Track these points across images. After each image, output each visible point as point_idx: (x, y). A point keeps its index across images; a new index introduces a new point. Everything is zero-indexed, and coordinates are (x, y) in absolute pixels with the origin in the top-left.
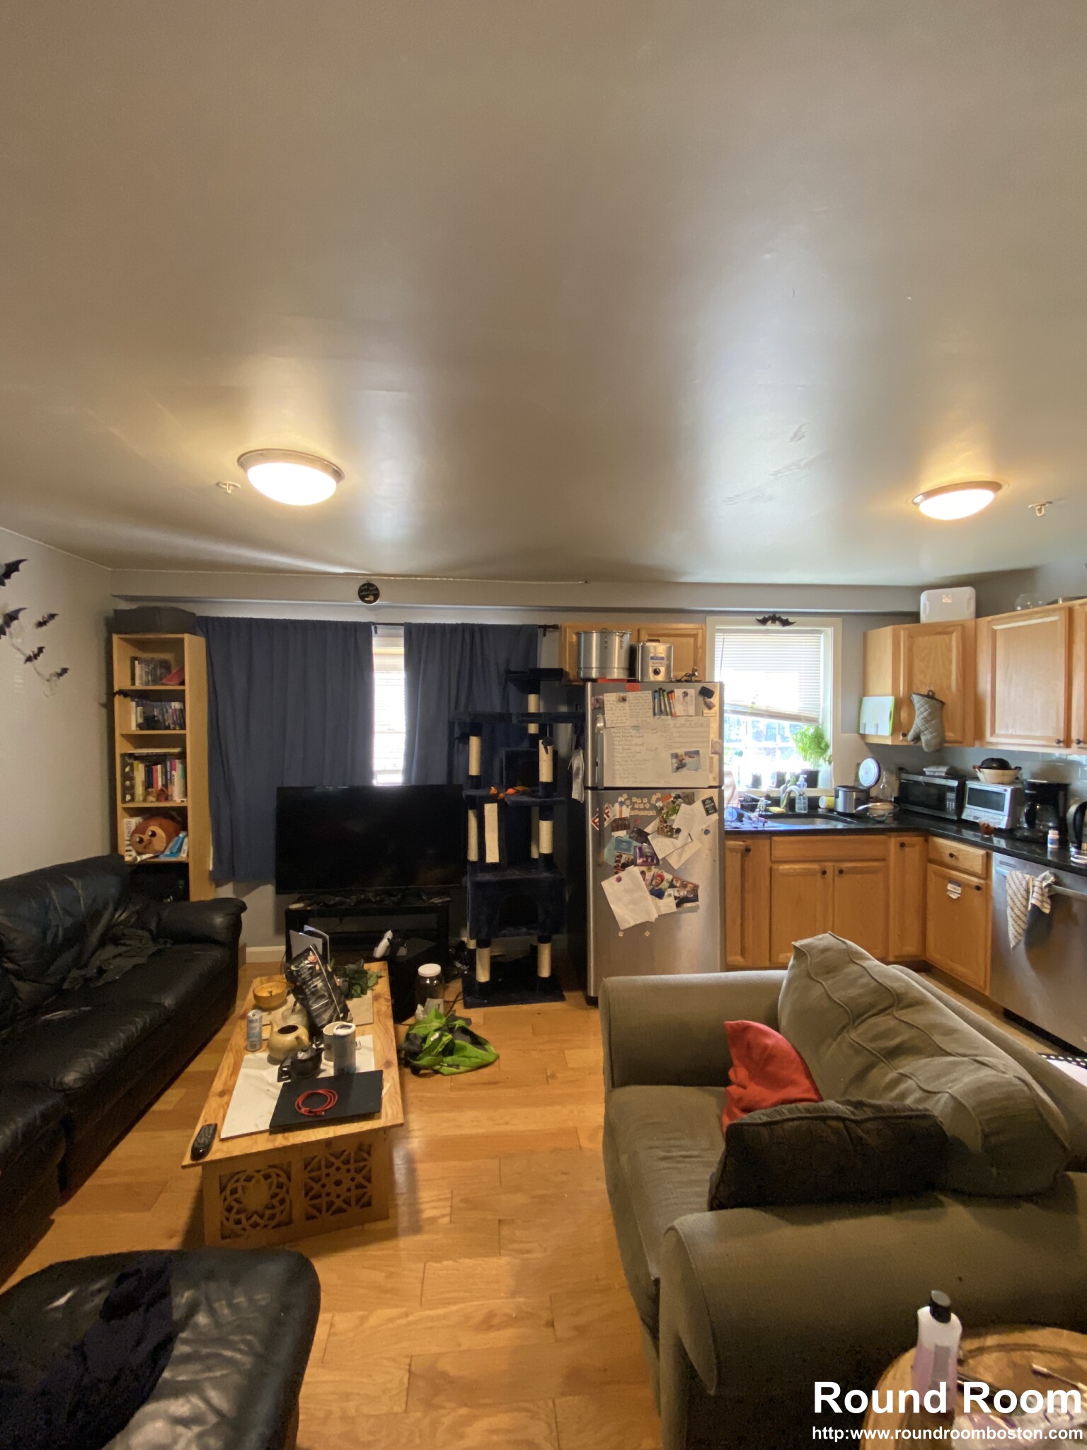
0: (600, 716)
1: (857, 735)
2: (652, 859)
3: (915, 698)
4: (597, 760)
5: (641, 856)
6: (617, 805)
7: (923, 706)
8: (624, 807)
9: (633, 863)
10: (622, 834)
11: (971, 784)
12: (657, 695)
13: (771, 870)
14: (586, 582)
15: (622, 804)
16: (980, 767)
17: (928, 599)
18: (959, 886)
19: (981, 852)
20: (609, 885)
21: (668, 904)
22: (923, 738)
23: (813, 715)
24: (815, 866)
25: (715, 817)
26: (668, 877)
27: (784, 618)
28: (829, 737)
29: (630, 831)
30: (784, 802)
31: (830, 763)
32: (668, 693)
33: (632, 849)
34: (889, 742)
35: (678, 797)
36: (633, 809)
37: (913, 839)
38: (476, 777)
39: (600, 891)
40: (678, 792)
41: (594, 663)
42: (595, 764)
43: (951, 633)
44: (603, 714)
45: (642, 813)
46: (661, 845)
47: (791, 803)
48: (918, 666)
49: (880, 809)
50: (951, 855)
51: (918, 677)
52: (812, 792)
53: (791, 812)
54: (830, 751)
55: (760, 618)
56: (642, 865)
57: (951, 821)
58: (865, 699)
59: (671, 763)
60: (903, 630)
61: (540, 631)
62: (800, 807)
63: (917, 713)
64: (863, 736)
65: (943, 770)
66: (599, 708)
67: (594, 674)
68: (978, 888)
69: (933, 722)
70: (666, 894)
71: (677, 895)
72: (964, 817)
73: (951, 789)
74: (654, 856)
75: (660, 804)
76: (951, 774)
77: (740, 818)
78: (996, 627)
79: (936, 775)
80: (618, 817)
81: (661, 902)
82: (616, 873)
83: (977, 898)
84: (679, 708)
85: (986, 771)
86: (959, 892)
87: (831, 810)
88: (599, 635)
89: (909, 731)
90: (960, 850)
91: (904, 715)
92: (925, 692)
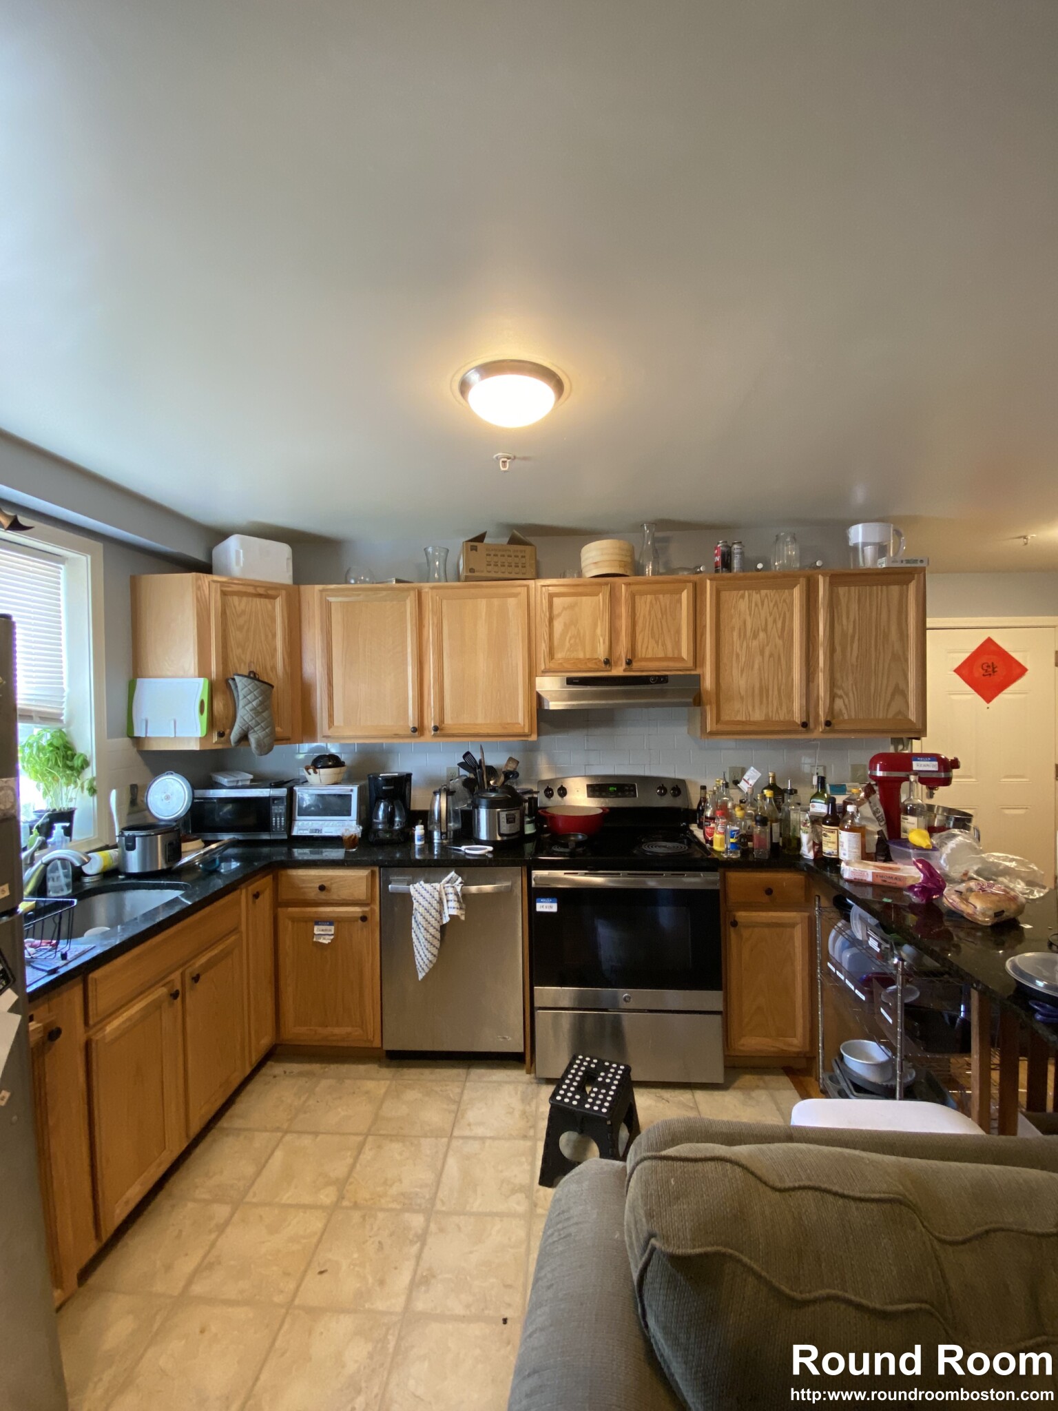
1: (126, 740)
3: (242, 686)
7: (251, 692)
16: (309, 769)
18: (331, 924)
19: (365, 873)
24: (159, 992)
27: (12, 514)
31: (93, 792)
34: (196, 746)
37: (261, 883)
43: (274, 598)
48: (235, 636)
50: (322, 888)
51: (235, 652)
54: (90, 773)
57: (280, 842)
58: (139, 681)
63: (241, 703)
64: (137, 741)
68: (362, 917)
69: (265, 714)
72: (295, 832)
73: (275, 800)
78: (329, 599)
85: (316, 772)
86: (333, 932)
89: (231, 729)
90: (332, 878)
91: (219, 705)
92: (246, 673)
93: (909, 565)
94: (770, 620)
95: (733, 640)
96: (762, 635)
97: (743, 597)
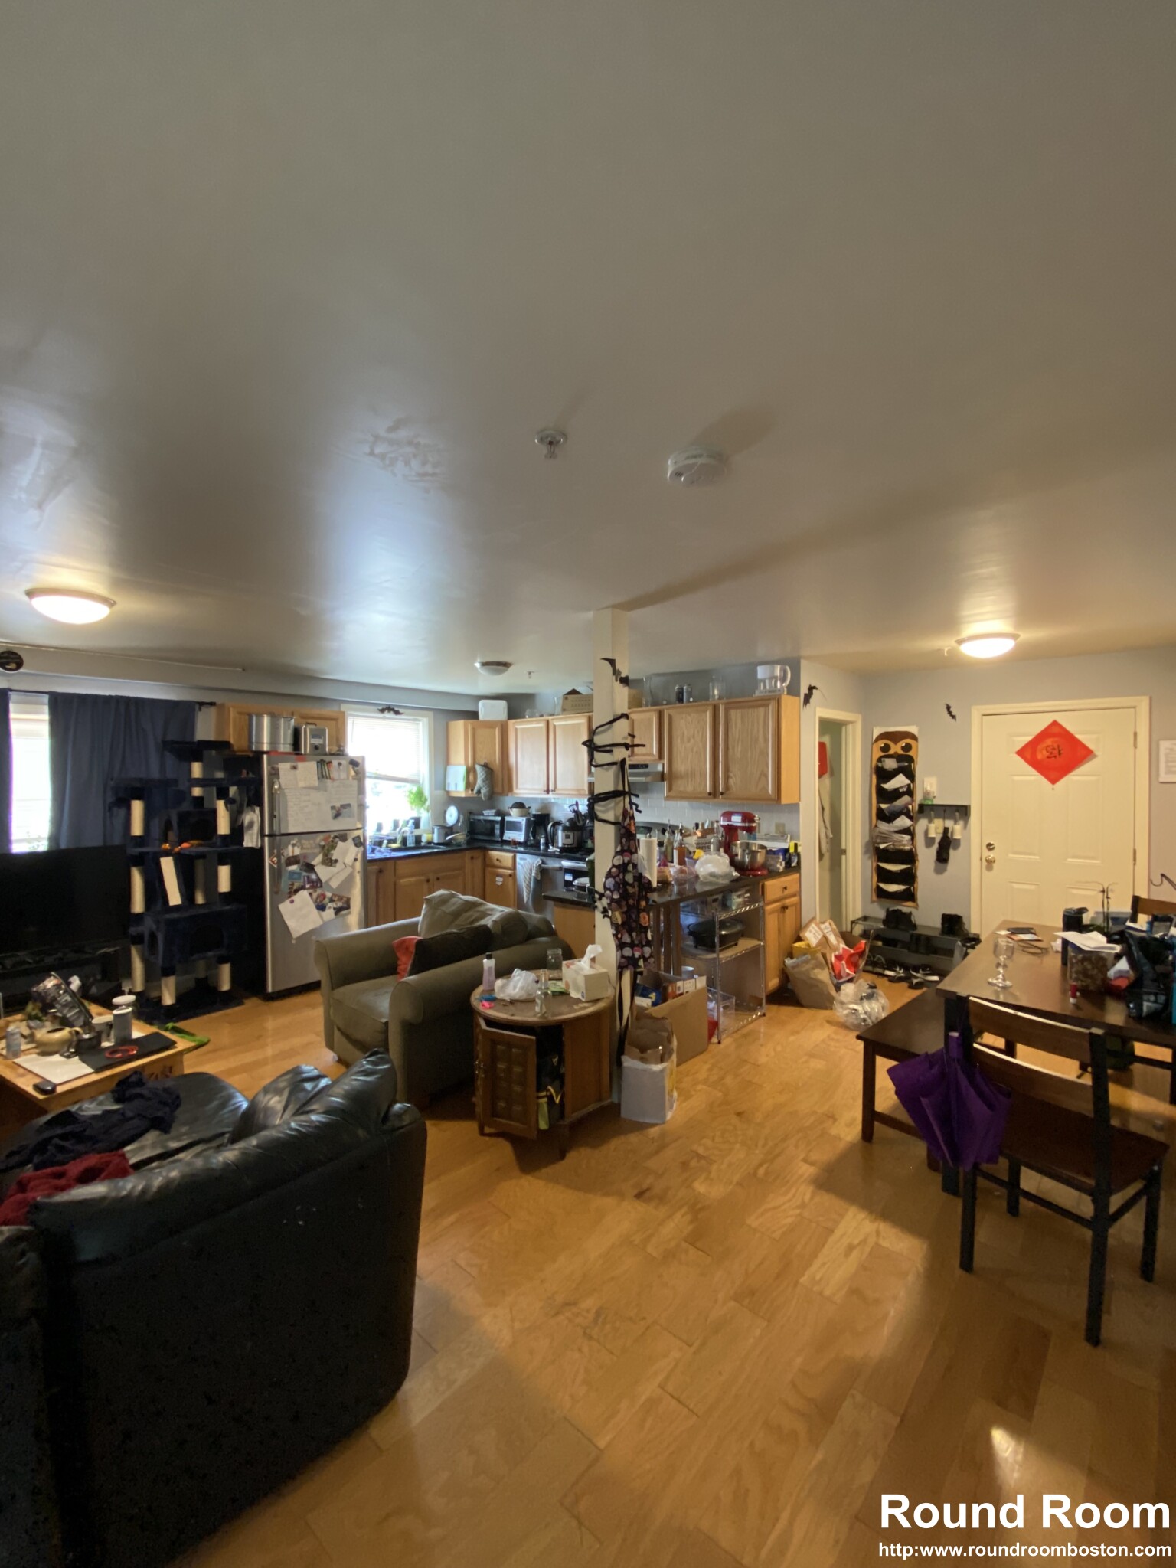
0: (276, 780)
1: (444, 791)
2: (317, 884)
3: (478, 768)
4: (275, 813)
5: (309, 882)
6: (290, 847)
7: (481, 772)
8: (296, 848)
9: (303, 888)
10: (294, 868)
11: (507, 819)
12: (319, 764)
13: (395, 884)
14: (244, 670)
15: (294, 845)
16: (511, 808)
17: (484, 705)
18: (502, 876)
19: (511, 855)
20: (285, 907)
21: (329, 913)
22: (482, 792)
23: (416, 778)
24: (423, 878)
25: (361, 849)
26: (329, 895)
27: (396, 709)
28: (427, 793)
29: (300, 865)
30: (399, 840)
31: (428, 811)
32: (327, 763)
33: (302, 878)
34: (463, 795)
35: (336, 837)
36: (302, 848)
37: (475, 853)
38: (140, 837)
39: (276, 911)
40: (336, 834)
41: (266, 738)
42: (272, 816)
43: (495, 728)
44: (279, 778)
45: (309, 851)
46: (323, 872)
47: (404, 841)
48: (479, 746)
49: (460, 837)
50: (498, 860)
51: (479, 754)
52: (417, 832)
53: (404, 846)
54: (428, 803)
55: (380, 708)
56: (309, 889)
57: (497, 842)
58: (449, 767)
59: (330, 814)
60: (470, 723)
61: (197, 707)
62: (410, 843)
63: (479, 776)
64: (448, 792)
65: (493, 812)
66: (275, 774)
67: (266, 748)
68: (510, 875)
69: (488, 782)
70: (327, 907)
71: (335, 906)
72: (505, 838)
73: (497, 822)
74: (319, 880)
75: (323, 843)
76: (498, 813)
77: (373, 851)
78: (517, 727)
79: (489, 814)
80: (291, 855)
81: (324, 914)
82: (290, 897)
83: (510, 881)
84: (334, 774)
85: (514, 810)
86: (502, 880)
87: (429, 843)
88: (270, 718)
89: (474, 787)
90: (502, 856)
91: (471, 778)
92: (482, 763)
93: (770, 694)
94: (696, 732)
95: (677, 742)
96: (692, 741)
97: (682, 718)
